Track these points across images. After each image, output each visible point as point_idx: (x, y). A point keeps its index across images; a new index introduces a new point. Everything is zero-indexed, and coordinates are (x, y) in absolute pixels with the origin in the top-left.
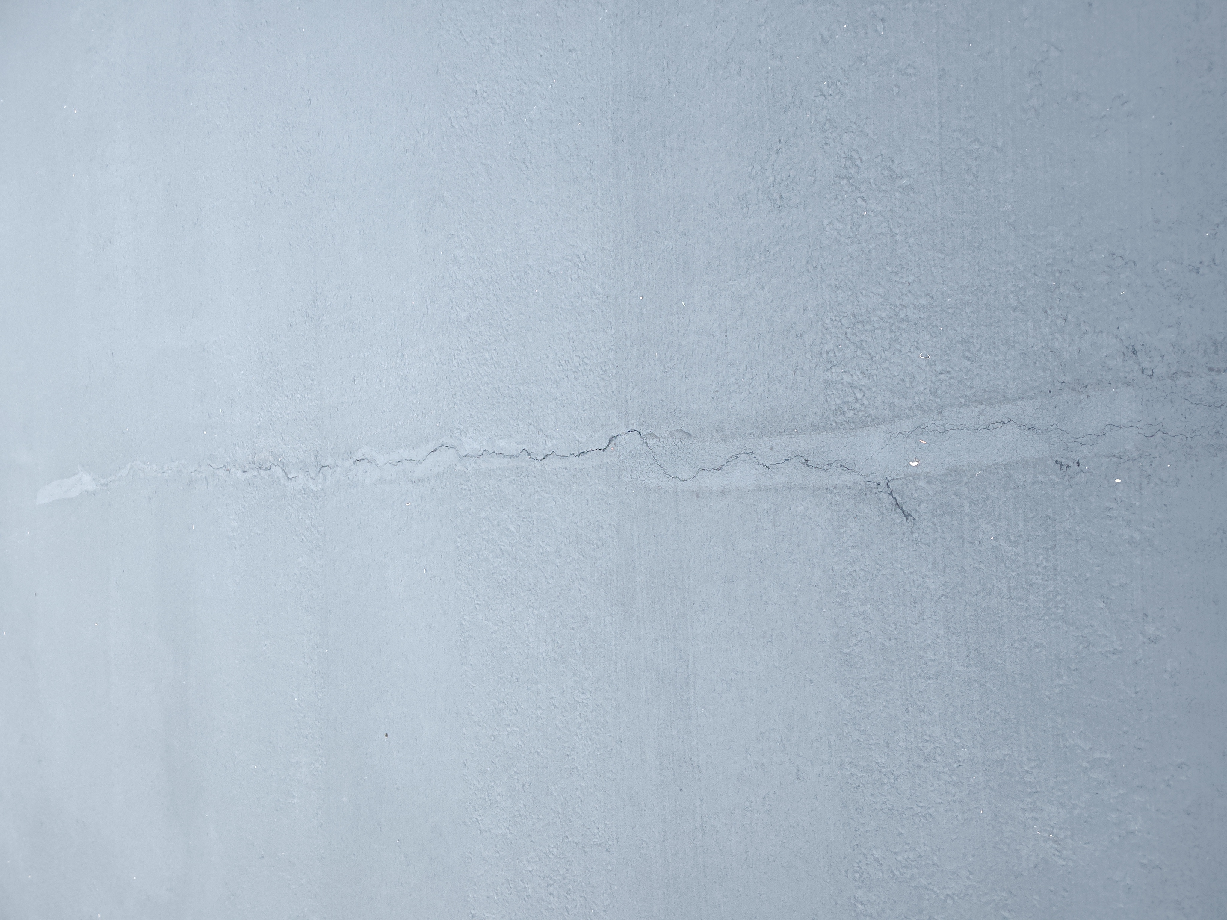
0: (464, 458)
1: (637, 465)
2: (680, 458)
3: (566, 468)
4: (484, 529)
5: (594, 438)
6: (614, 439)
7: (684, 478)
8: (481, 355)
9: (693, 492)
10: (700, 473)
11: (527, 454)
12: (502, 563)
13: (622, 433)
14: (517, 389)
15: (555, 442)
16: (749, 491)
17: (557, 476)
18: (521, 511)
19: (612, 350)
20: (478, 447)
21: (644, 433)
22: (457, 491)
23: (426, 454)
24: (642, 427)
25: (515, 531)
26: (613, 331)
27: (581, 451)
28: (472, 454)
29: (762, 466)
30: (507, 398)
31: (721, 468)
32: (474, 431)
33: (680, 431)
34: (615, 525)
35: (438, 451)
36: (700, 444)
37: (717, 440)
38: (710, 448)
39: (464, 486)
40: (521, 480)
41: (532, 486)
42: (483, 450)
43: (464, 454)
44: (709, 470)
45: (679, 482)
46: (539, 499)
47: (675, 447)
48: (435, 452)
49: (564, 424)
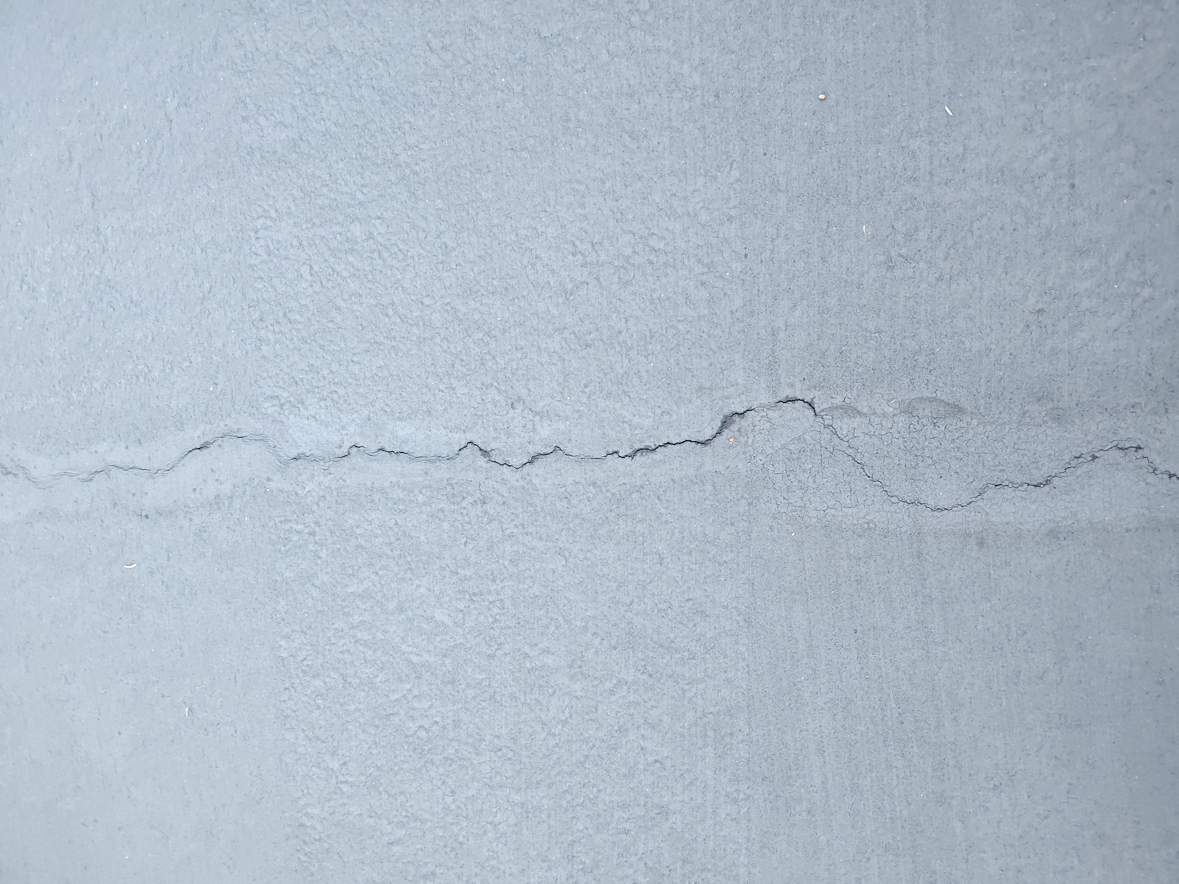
0: (294, 464)
1: (803, 477)
2: (930, 461)
3: (594, 484)
4: (357, 619)
5: (675, 417)
6: (736, 418)
7: (941, 505)
8: (338, 229)
9: (969, 535)
10: (990, 493)
11: (480, 453)
12: (416, 692)
13: (762, 407)
14: (448, 308)
15: (561, 426)
16: (1127, 530)
17: (569, 501)
18: (466, 579)
19: (730, 219)
20: (336, 439)
21: (825, 406)
22: (274, 537)
23: (177, 454)
24: (817, 393)
25: (450, 624)
26: (735, 174)
27: (637, 446)
28: (316, 453)
29: (1166, 476)
30: (419, 329)
31: (1047, 481)
32: (322, 404)
33: (931, 400)
34: (742, 608)
35: (213, 450)
36: (989, 428)
37: (1039, 420)
38: (1019, 438)
39: (295, 526)
40: (465, 512)
41: (495, 525)
42: (347, 445)
43: (294, 454)
44: (1016, 486)
45: (928, 513)
46: (517, 552)
47: (914, 435)
48: (205, 451)
49: (586, 386)
